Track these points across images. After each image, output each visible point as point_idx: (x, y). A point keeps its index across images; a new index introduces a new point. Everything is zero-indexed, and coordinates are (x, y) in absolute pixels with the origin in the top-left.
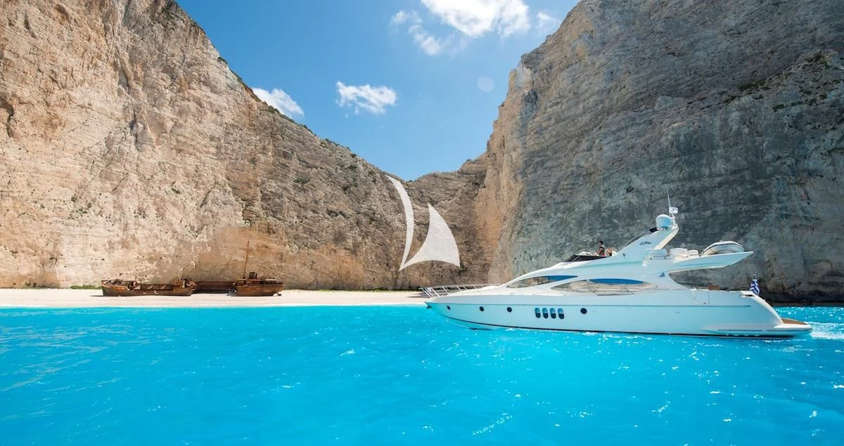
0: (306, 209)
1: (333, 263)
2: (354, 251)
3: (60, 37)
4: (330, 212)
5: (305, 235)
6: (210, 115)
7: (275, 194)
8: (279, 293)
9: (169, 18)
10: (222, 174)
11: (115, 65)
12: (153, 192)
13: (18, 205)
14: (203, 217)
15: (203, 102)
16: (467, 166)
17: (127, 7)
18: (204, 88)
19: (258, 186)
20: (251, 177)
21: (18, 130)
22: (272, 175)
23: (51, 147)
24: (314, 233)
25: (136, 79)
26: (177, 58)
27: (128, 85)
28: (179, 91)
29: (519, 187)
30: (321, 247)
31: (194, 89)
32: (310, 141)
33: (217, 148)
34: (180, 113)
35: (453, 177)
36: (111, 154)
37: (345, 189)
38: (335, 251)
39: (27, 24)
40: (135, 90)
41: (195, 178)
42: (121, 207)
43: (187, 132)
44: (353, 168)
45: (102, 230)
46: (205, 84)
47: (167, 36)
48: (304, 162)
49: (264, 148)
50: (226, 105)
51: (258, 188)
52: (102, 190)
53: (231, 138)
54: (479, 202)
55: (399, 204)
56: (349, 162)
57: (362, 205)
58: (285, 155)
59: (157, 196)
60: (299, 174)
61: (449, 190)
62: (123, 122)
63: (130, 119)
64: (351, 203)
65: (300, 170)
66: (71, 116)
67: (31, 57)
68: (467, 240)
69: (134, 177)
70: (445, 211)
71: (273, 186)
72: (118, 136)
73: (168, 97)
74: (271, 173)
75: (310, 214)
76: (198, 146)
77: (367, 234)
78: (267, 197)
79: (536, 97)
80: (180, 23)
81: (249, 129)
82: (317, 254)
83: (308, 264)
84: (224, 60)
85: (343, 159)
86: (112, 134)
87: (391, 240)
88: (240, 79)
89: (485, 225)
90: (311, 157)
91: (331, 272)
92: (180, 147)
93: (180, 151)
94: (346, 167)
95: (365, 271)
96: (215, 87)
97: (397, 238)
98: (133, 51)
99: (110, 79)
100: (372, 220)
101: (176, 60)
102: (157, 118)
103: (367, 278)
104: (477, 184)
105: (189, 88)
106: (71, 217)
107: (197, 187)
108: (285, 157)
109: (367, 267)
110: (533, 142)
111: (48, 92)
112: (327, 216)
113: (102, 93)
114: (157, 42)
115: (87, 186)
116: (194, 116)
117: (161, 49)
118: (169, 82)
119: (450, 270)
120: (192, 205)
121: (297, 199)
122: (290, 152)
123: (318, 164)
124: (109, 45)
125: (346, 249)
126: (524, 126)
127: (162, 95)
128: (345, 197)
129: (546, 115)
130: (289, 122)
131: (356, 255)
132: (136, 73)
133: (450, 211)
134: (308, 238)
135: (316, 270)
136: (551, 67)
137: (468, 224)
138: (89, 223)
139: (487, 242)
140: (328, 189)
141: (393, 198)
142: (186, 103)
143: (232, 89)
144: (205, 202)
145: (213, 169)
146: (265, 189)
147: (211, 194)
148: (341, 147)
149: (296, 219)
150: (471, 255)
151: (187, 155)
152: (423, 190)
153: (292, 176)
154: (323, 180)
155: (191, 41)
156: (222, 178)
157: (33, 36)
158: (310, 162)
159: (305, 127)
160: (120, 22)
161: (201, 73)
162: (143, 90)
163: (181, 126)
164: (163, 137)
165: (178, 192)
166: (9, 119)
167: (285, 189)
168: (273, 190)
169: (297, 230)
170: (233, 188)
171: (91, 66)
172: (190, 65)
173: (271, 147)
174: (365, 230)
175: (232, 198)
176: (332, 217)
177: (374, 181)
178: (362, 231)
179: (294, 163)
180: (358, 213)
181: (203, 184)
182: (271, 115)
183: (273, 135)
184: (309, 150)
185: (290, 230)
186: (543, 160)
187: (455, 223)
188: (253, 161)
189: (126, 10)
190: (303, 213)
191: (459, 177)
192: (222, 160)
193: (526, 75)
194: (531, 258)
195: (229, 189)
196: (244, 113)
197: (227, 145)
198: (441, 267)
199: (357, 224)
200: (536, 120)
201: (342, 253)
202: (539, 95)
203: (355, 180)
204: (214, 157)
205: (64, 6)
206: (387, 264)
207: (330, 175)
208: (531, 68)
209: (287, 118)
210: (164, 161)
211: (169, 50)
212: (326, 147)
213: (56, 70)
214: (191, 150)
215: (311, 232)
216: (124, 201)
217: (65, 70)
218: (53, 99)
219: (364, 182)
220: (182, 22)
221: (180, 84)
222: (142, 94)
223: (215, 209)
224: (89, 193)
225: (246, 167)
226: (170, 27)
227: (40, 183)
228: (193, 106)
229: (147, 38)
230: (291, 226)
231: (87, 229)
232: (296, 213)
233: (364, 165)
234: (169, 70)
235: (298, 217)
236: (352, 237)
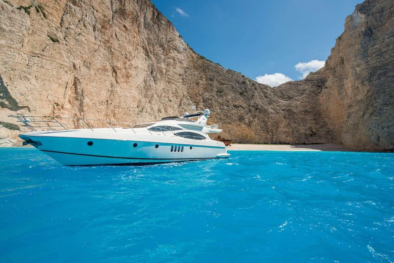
0: (223, 105)
1: (239, 131)
2: (249, 125)
3: (126, 39)
4: (235, 106)
5: (225, 118)
6: (178, 64)
7: (208, 99)
8: (230, 145)
9: (159, 21)
10: (185, 91)
11: (143, 47)
12: (162, 102)
13: (123, 110)
14: (181, 111)
15: (175, 58)
16: (311, 76)
17: (144, 19)
18: (175, 51)
19: (200, 96)
20: (197, 92)
21: (119, 81)
22: (206, 90)
23: (129, 86)
24: (229, 116)
25: (151, 52)
26: (164, 39)
27: (148, 55)
28: (166, 55)
29: (366, 89)
30: (233, 123)
31: (172, 53)
32: (221, 71)
33: (182, 79)
34: (168, 65)
35: (302, 83)
36: (147, 87)
37: (241, 94)
38: (240, 125)
39: (116, 35)
40: (151, 57)
41: (176, 94)
42: (153, 109)
43: (171, 73)
44: (244, 83)
45: (148, 119)
46: (176, 49)
47: (159, 30)
48: (219, 82)
49: (201, 77)
50: (183, 58)
51: (201, 97)
52: (146, 102)
53: (187, 74)
54: (323, 96)
55: (270, 100)
56: (241, 80)
57: (251, 102)
58: (211, 80)
59: (164, 103)
60: (218, 88)
61: (300, 91)
62: (148, 72)
63: (150, 71)
64: (245, 101)
65: (218, 86)
66: (133, 72)
67: (119, 49)
68: (315, 118)
69: (155, 95)
70: (299, 102)
71: (207, 95)
72: (148, 78)
73: (163, 58)
74: (205, 89)
75: (226, 107)
76: (175, 79)
77: (254, 117)
78: (205, 101)
79: (371, 32)
80: (163, 22)
81: (194, 69)
82: (231, 126)
83: (227, 131)
84: (181, 37)
85: (238, 79)
86: (145, 78)
87: (268, 119)
88: (187, 45)
89: (327, 109)
90: (223, 79)
91: (238, 135)
92: (169, 81)
93: (169, 82)
94: (240, 82)
95: (255, 135)
96: (179, 50)
97: (271, 118)
98: (148, 39)
99: (143, 54)
100: (257, 109)
101: (164, 41)
102: (160, 69)
103: (257, 138)
104: (319, 86)
105: (170, 53)
106: (138, 114)
107: (177, 98)
108: (211, 81)
109: (257, 132)
110: (375, 61)
111: (125, 63)
112: (234, 108)
113: (141, 61)
114: (156, 33)
115: (141, 101)
116: (173, 66)
117: (158, 36)
118: (162, 51)
119: (305, 134)
120: (176, 106)
121: (219, 100)
122: (213, 78)
123: (226, 82)
124: (140, 38)
125: (245, 124)
126: (366, 51)
127: (160, 58)
128: (242, 98)
129: (384, 43)
130: (210, 63)
131: (250, 127)
132: (150, 49)
133: (302, 102)
134: (226, 119)
135: (231, 134)
136: (382, 11)
137: (315, 109)
138: (144, 116)
139: (330, 119)
140: (233, 95)
141: (266, 97)
142: (169, 60)
143: (185, 50)
144: (180, 105)
145: (182, 89)
146: (204, 97)
147: (182, 101)
148: (236, 73)
149: (219, 110)
150: (318, 126)
151: (172, 84)
152: (283, 92)
153: (215, 89)
154: (230, 90)
155: (168, 30)
156: (185, 93)
157: (119, 40)
158: (223, 82)
159: (218, 64)
160: (143, 27)
161: (173, 45)
162: (153, 56)
163: (169, 71)
164: (163, 77)
165: (171, 101)
166: (116, 76)
167: (213, 96)
168: (207, 97)
169: (220, 115)
170: (191, 97)
171: (136, 49)
172: (169, 42)
173: (204, 76)
174: (254, 114)
175: (191, 102)
176: (236, 108)
177: (256, 89)
178: (252, 115)
179: (215, 83)
180: (249, 106)
181: (179, 96)
182: (202, 60)
183: (204, 70)
184: (221, 76)
185: (217, 116)
186: (385, 72)
187: (306, 109)
188: (197, 84)
189: (144, 21)
190: (222, 107)
191: (306, 83)
192: (185, 85)
193: (361, 18)
194: (383, 128)
195: (189, 98)
196: (191, 61)
197: (186, 77)
198: (299, 132)
199: (249, 111)
200: (375, 47)
201: (243, 126)
202: (374, 31)
203: (246, 89)
204: (182, 84)
205: (126, 24)
206: (267, 131)
207: (233, 87)
208: (365, 13)
209: (209, 61)
210: (164, 87)
211: (161, 36)
212: (229, 73)
213: (126, 53)
214: (173, 82)
215: (227, 116)
216: (153, 106)
217: (129, 53)
218: (127, 66)
219: (251, 90)
220: (164, 21)
221: (166, 52)
222: (153, 59)
223: (185, 107)
224: (142, 104)
225: (195, 87)
226: (160, 25)
227: (127, 101)
228: (171, 60)
229: (152, 32)
230: (218, 114)
231: (144, 118)
232: (219, 108)
233: (249, 81)
234: (162, 46)
235: (220, 109)
236: (247, 118)
